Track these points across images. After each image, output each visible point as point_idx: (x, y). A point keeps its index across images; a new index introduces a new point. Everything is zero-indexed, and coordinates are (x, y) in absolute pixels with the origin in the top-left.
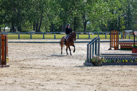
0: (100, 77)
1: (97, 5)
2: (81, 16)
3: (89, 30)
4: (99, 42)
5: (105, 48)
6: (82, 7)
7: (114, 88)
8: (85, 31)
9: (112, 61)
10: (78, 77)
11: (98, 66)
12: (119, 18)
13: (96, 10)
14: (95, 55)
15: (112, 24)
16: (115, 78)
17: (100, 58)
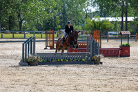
0: (35, 77)
1: (32, 4)
2: (16, 15)
3: (25, 29)
4: (35, 41)
5: (40, 48)
6: (17, 6)
7: (50, 87)
8: (20, 30)
9: (48, 61)
10: (13, 77)
11: (34, 65)
12: (55, 18)
13: (32, 9)
14: (30, 55)
15: (48, 23)
16: (51, 78)
17: (36, 57)
